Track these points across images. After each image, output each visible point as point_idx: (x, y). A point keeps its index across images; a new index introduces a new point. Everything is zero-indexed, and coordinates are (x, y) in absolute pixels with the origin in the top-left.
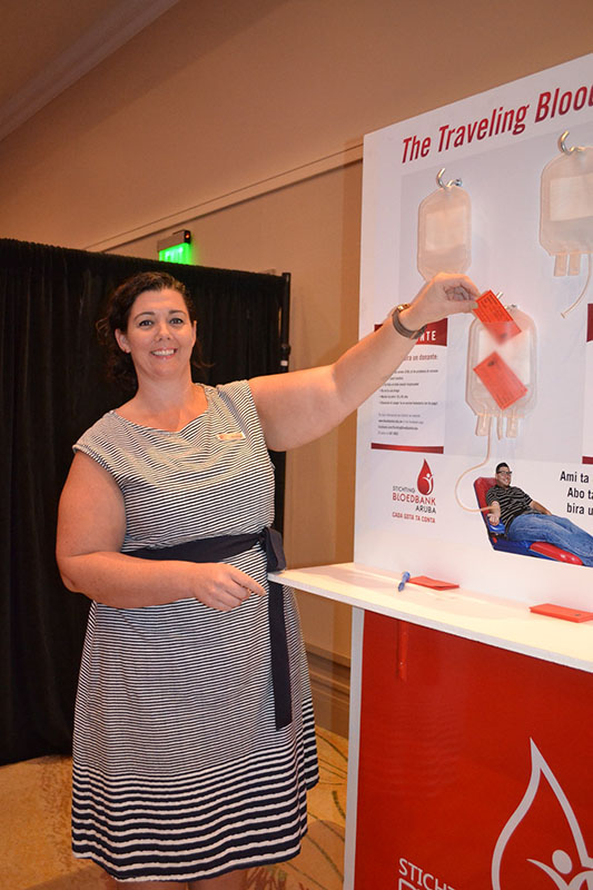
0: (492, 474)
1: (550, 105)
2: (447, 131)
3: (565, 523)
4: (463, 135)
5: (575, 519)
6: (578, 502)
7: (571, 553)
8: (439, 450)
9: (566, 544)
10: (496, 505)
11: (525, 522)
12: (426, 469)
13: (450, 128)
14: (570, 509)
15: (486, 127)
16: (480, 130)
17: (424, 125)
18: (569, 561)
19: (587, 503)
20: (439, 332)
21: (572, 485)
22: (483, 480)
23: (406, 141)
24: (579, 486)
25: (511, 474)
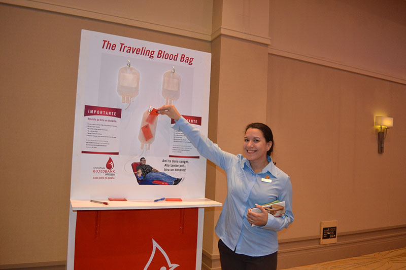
0: (139, 161)
1: (162, 54)
2: (123, 46)
3: (164, 174)
4: (130, 50)
6: (168, 168)
7: (166, 182)
8: (117, 154)
9: (164, 180)
10: (140, 171)
11: (151, 175)
12: (110, 160)
13: (125, 45)
14: (165, 170)
15: (139, 51)
16: (138, 51)
18: (165, 184)
19: (170, 168)
20: (118, 113)
21: (166, 163)
22: (135, 163)
23: (105, 41)
24: (168, 163)
25: (145, 161)
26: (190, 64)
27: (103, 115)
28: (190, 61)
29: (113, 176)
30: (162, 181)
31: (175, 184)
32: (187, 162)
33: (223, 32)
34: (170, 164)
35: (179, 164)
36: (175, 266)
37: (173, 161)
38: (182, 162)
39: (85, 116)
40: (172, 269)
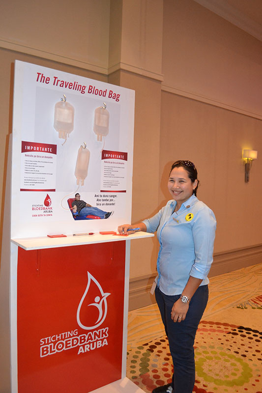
0: (73, 197)
1: (92, 90)
2: (57, 80)
3: (96, 209)
4: (63, 84)
5: (99, 207)
6: (99, 202)
7: (98, 216)
8: (54, 190)
9: (96, 214)
10: (75, 206)
11: (85, 210)
12: (48, 197)
13: (59, 79)
14: (97, 204)
15: (72, 86)
16: (70, 86)
18: (97, 219)
19: (102, 202)
20: (53, 149)
21: (98, 198)
22: (71, 199)
23: (39, 74)
24: (99, 198)
25: (80, 196)
26: (117, 100)
27: (39, 151)
28: (117, 97)
29: (51, 213)
30: (95, 216)
31: (106, 218)
32: (116, 196)
33: (122, 66)
34: (101, 198)
35: (109, 198)
36: (108, 294)
37: (104, 196)
38: (112, 196)
39: (22, 152)
40: (104, 299)
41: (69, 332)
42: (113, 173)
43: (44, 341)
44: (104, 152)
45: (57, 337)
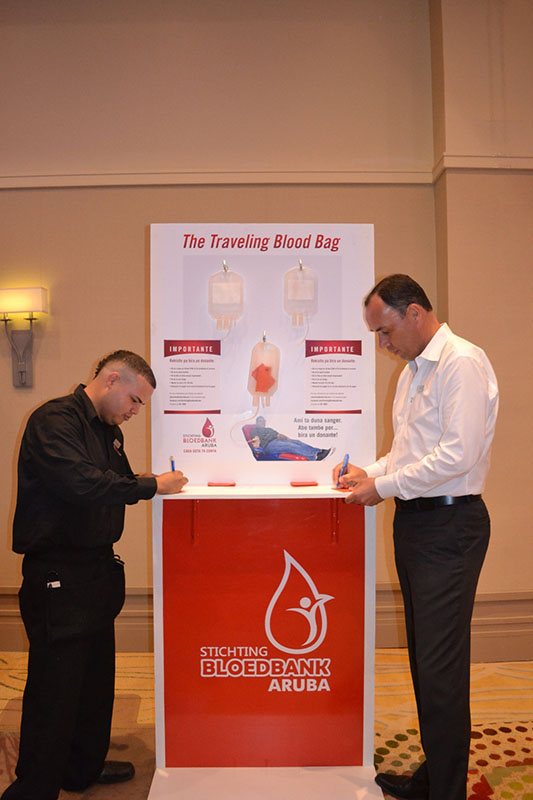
1: (282, 241)
2: (216, 238)
3: (298, 443)
4: (228, 243)
6: (304, 432)
7: (302, 456)
8: (218, 412)
9: (298, 452)
10: (256, 438)
11: (276, 445)
12: (208, 423)
13: (219, 237)
14: (299, 435)
15: (243, 242)
16: (240, 243)
17: (202, 230)
18: (300, 460)
19: (308, 432)
20: (215, 347)
21: (300, 424)
23: (187, 236)
24: (304, 424)
25: (264, 421)
26: (335, 249)
27: (192, 352)
28: (333, 245)
29: (215, 448)
30: (296, 455)
31: (320, 459)
32: (338, 421)
33: (448, 163)
34: (307, 425)
35: (324, 424)
36: (327, 597)
37: (313, 420)
38: (329, 421)
39: (165, 356)
40: (321, 604)
41: (251, 648)
42: (329, 379)
43: (208, 651)
44: (310, 344)
45: (229, 651)
